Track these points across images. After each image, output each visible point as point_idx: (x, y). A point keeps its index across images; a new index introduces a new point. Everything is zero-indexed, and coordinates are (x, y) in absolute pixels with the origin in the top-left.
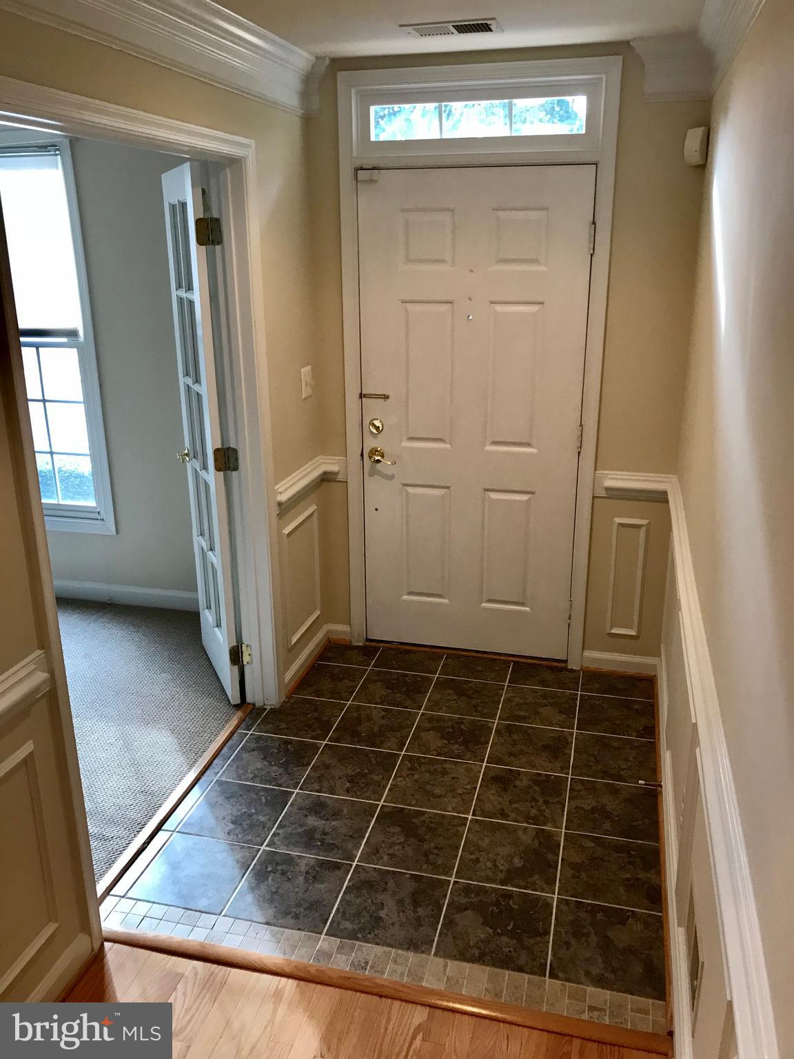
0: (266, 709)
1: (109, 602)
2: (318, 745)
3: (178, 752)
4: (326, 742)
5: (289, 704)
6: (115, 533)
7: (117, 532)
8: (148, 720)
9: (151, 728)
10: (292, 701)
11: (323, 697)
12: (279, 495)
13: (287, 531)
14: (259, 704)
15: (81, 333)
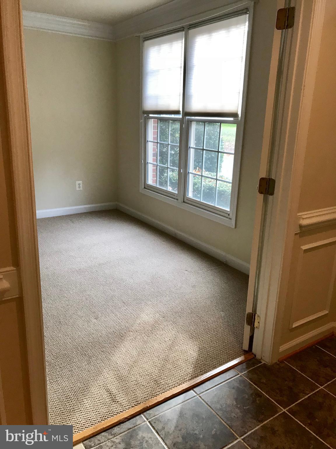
0: (261, 362)
1: (225, 263)
2: (278, 410)
3: (193, 365)
4: (285, 410)
5: (278, 366)
6: (234, 228)
7: (236, 227)
8: (193, 337)
9: (191, 341)
10: (282, 365)
11: (305, 373)
12: (302, 220)
13: (304, 247)
14: (258, 357)
15: (240, 116)
